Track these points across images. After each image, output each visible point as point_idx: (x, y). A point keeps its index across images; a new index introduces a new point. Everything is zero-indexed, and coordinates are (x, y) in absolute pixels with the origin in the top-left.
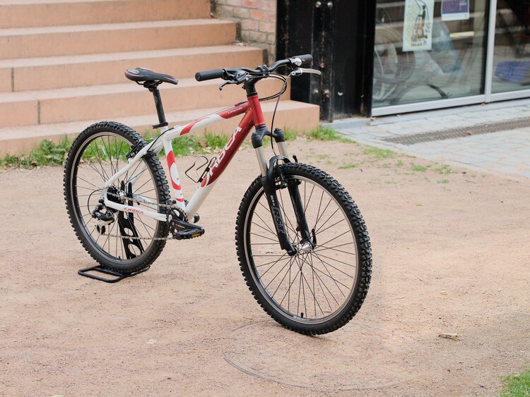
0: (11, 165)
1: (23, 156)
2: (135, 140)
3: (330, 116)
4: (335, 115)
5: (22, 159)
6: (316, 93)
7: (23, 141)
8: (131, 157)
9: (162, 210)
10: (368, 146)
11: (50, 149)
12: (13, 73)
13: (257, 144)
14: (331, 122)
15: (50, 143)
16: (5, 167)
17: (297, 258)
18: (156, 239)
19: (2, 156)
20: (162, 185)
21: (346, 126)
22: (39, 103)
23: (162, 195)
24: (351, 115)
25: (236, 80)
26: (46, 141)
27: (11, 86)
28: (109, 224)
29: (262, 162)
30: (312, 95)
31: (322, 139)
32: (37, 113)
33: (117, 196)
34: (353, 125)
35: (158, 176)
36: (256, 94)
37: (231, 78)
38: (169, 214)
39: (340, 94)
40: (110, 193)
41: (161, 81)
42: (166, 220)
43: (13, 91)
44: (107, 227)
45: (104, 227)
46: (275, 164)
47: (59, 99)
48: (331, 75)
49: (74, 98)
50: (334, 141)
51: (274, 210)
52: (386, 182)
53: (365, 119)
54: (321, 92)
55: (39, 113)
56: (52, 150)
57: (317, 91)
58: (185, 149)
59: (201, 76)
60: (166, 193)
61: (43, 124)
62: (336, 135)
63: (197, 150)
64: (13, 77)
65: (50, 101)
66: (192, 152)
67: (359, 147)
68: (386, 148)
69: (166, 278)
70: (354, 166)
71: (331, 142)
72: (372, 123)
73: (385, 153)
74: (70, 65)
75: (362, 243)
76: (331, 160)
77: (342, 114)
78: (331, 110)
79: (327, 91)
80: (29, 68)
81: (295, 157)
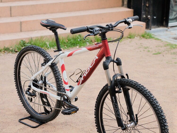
0: (6, 51)
1: (11, 47)
2: (46, 57)
3: (150, 27)
4: (152, 27)
5: (11, 49)
6: (144, 17)
7: (11, 41)
8: (44, 65)
9: (59, 95)
10: (166, 42)
11: (24, 44)
12: (11, 9)
13: (106, 67)
14: (150, 30)
15: (24, 41)
16: (3, 53)
17: (127, 131)
18: (55, 108)
19: (2, 48)
20: (59, 81)
21: (157, 31)
22: (21, 22)
23: (59, 86)
24: (159, 26)
25: (94, 33)
26: (22, 41)
27: (10, 14)
28: (34, 97)
29: (109, 78)
30: (143, 18)
31: (146, 38)
32: (20, 27)
33: (37, 84)
34: (160, 31)
35: (57, 77)
36: (106, 39)
37: (91, 32)
38: (61, 97)
39: (155, 17)
40: (34, 82)
41: (58, 28)
42: (60, 100)
43: (11, 16)
44: (33, 98)
45: (31, 98)
46: (116, 79)
47: (30, 21)
48: (151, 9)
49: (37, 20)
50: (152, 39)
51: (115, 105)
52: (175, 63)
53: (166, 28)
54: (147, 17)
55: (21, 27)
56: (25, 45)
57: (144, 16)
58: (85, 44)
59: (73, 32)
60: (61, 85)
61: (23, 32)
62: (153, 36)
63: (90, 44)
64: (11, 10)
65: (26, 22)
66: (88, 45)
67: (163, 42)
68: (175, 43)
69: (62, 125)
70: (160, 53)
71: (150, 39)
72: (169, 30)
73: (174, 46)
74: (37, 5)
75: (163, 130)
76: (150, 50)
77: (156, 26)
78: (151, 25)
79: (149, 16)
80: (18, 6)
81: (127, 75)
